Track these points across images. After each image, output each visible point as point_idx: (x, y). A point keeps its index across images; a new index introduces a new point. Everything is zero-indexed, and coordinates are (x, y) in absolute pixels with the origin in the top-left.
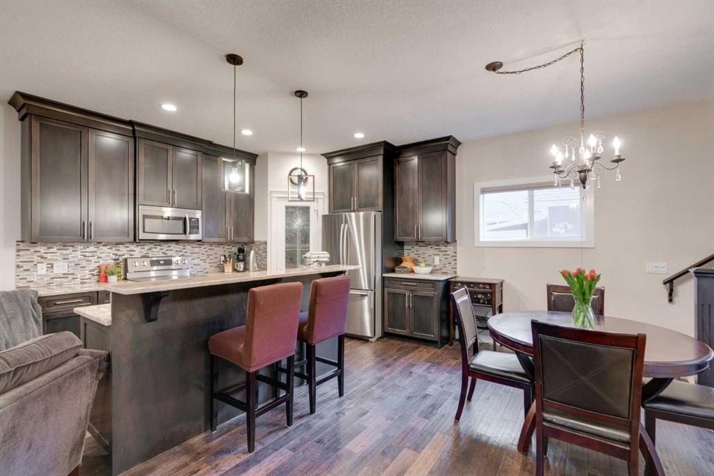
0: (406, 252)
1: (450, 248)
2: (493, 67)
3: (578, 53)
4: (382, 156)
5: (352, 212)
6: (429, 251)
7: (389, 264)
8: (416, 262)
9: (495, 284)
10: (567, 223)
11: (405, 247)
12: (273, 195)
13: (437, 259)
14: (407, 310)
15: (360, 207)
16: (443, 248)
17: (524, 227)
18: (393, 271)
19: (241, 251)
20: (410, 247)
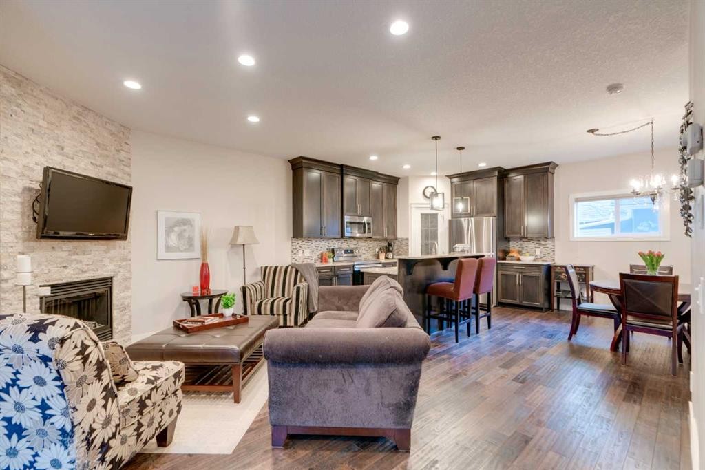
0: (511, 246)
1: (549, 243)
2: (592, 131)
3: (650, 126)
4: (496, 178)
5: (471, 217)
6: (532, 245)
7: (501, 255)
8: (520, 253)
9: (588, 267)
10: (649, 222)
11: (511, 242)
12: (412, 206)
13: (538, 251)
14: (517, 286)
15: (478, 214)
16: (543, 243)
17: (611, 226)
18: (505, 259)
19: (390, 245)
20: (515, 242)
